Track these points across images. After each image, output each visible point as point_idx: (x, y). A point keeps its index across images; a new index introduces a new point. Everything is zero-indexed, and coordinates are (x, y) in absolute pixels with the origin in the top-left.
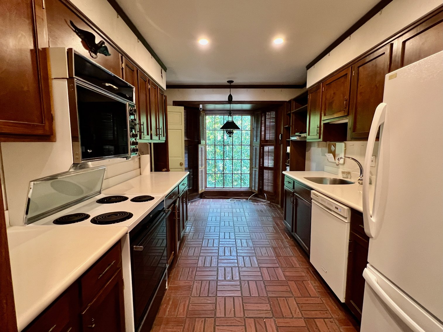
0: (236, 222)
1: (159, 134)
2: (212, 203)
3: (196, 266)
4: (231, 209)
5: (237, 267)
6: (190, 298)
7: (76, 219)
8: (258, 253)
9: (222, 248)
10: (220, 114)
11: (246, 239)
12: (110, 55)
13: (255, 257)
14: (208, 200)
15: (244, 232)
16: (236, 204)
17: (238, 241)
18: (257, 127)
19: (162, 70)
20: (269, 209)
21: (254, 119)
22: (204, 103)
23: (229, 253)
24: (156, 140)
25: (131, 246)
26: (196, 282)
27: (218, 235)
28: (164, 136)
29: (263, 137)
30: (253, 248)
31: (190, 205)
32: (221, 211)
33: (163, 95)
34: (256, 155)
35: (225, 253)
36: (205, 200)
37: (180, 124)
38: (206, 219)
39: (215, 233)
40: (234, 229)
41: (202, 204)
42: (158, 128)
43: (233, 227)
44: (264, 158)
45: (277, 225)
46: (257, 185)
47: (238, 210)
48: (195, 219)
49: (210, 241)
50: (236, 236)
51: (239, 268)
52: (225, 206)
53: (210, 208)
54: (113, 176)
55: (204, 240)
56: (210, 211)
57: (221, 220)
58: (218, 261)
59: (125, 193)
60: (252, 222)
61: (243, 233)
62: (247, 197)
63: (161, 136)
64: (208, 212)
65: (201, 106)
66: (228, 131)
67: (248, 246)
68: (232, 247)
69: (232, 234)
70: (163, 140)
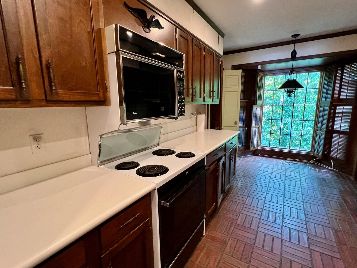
0: (288, 186)
1: (213, 97)
2: (264, 161)
3: (235, 223)
4: (285, 171)
5: (279, 238)
6: (222, 254)
7: (129, 166)
8: (310, 229)
9: (266, 212)
10: (281, 74)
11: (297, 209)
12: (162, 28)
13: (306, 234)
14: (261, 157)
15: (296, 200)
16: (291, 166)
17: (286, 208)
18: (328, 85)
19: (219, 36)
20: (336, 179)
21: (325, 75)
22: (262, 63)
23: (273, 218)
24: (209, 101)
25: (160, 201)
26: (232, 239)
27: (264, 196)
28: (218, 98)
29: (336, 95)
30: (304, 222)
31: (242, 160)
32: (272, 171)
33: (219, 60)
34: (323, 116)
35: (268, 218)
36: (257, 157)
37: (237, 86)
38: (255, 177)
39: (261, 193)
40: (284, 194)
41: (253, 161)
42: (212, 90)
43: (283, 191)
44: (335, 120)
45: (345, 202)
46: (321, 150)
47: (293, 174)
48: (244, 175)
49: (254, 200)
50: (285, 201)
51: (282, 241)
52: (278, 166)
53: (261, 167)
54: (171, 132)
55: (248, 198)
56: (261, 169)
57: (271, 181)
58: (259, 224)
59: (175, 147)
60: (308, 190)
61: (294, 201)
62: (306, 161)
63: (214, 98)
64: (259, 170)
65: (259, 67)
66: (288, 90)
67: (298, 217)
68: (278, 214)
69: (281, 199)
70: (216, 101)
